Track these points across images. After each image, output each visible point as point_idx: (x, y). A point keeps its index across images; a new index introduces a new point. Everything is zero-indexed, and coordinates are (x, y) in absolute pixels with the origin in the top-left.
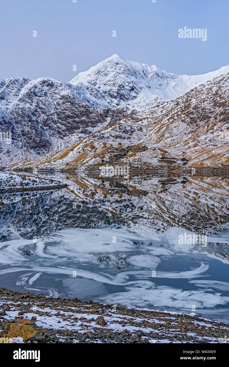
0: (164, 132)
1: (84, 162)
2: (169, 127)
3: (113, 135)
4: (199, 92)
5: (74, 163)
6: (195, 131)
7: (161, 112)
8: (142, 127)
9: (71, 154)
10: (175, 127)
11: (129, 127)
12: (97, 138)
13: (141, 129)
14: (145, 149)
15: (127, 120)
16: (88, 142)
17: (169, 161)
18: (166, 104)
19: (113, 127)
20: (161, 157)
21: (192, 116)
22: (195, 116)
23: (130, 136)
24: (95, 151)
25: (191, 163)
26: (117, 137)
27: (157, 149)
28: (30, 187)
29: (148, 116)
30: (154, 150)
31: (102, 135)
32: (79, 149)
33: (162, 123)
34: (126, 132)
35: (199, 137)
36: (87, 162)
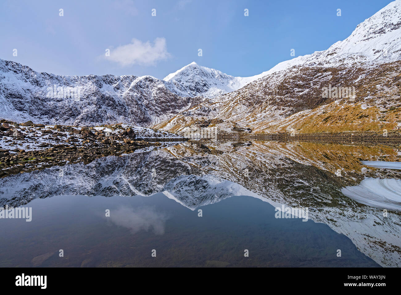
0: (231, 111)
1: (178, 130)
2: (234, 109)
3: (196, 113)
4: (253, 85)
5: (171, 131)
6: (253, 111)
7: (228, 98)
8: (216, 108)
9: (169, 125)
10: (238, 108)
11: (207, 108)
12: (185, 115)
13: (215, 110)
14: (221, 121)
15: (205, 103)
16: (180, 117)
17: (239, 130)
18: (231, 93)
19: (196, 107)
20: (233, 127)
21: (250, 101)
22: (252, 101)
23: (208, 114)
24: (186, 123)
25: (254, 131)
26: (199, 114)
27: (230, 121)
28: (162, 138)
29: (219, 101)
30: (227, 122)
31: (188, 113)
32: (174, 121)
33: (230, 105)
34: (205, 111)
35: (256, 115)
36: (181, 130)
